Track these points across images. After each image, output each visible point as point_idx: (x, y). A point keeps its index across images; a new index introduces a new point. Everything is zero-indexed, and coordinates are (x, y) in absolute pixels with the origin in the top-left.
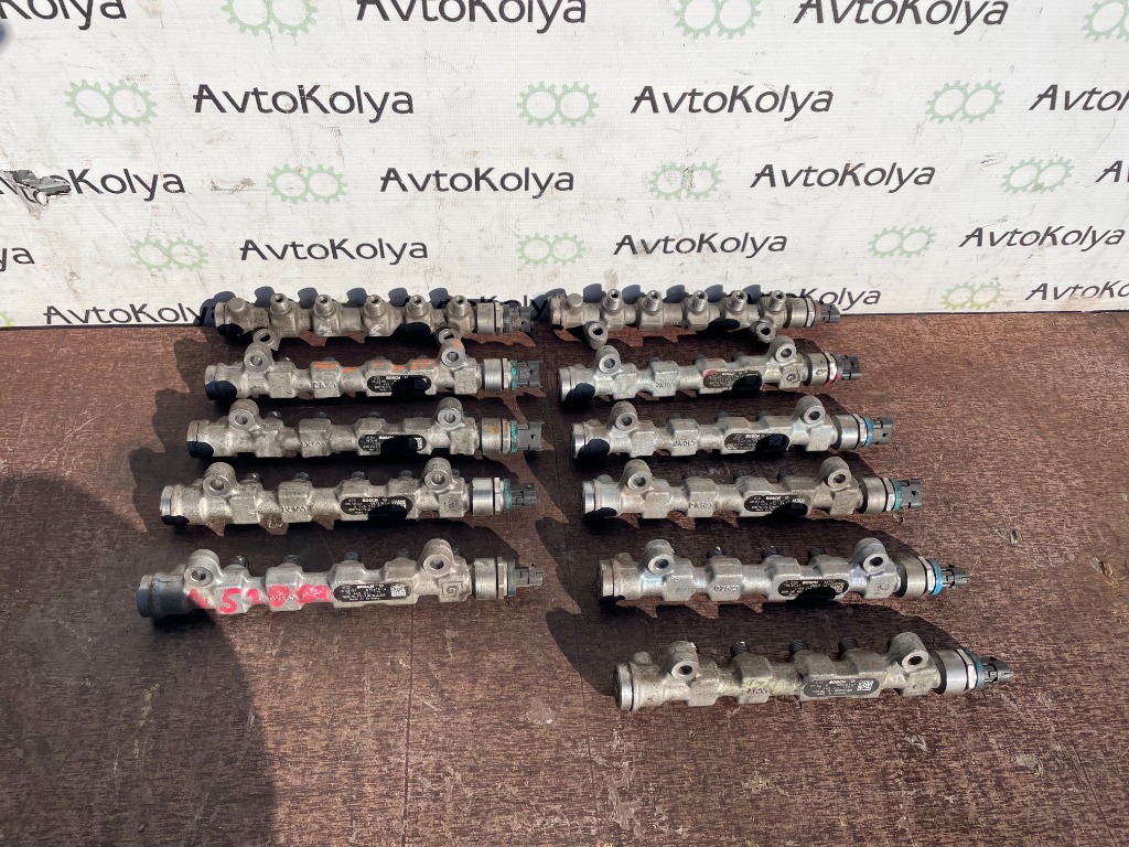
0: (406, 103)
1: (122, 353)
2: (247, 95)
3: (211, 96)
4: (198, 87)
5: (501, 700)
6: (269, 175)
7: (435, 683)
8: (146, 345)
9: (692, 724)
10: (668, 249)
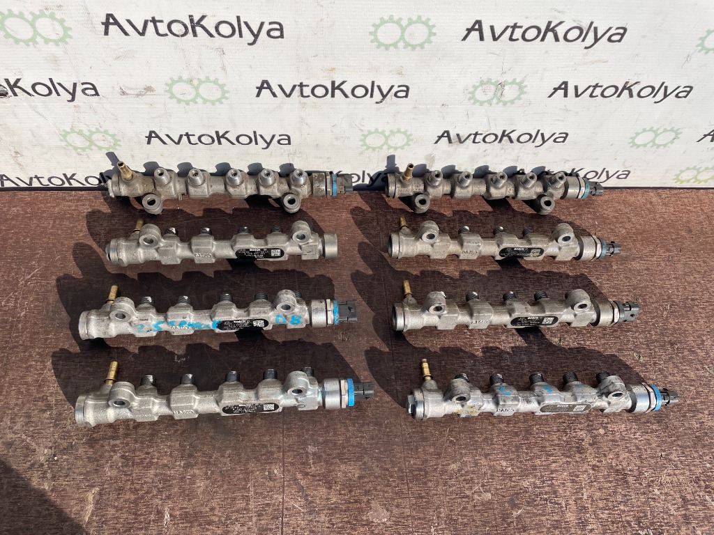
0: (278, 31)
1: (59, 213)
2: (146, 23)
3: (116, 23)
4: (105, 15)
5: (350, 503)
6: (166, 84)
7: (301, 489)
8: (77, 206)
9: (489, 522)
10: (476, 141)
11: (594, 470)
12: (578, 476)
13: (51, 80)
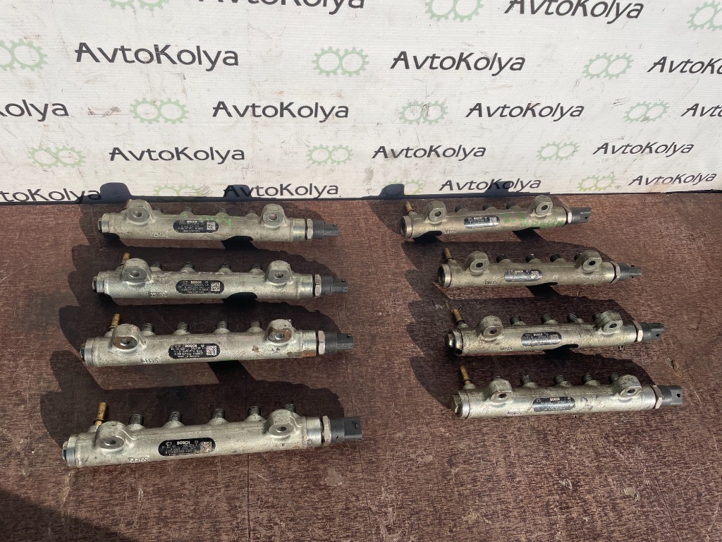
0: (233, 59)
1: (25, 225)
2: (115, 51)
3: (89, 51)
4: (79, 45)
5: (308, 471)
7: (264, 462)
9: (431, 480)
10: (408, 155)
11: (519, 431)
12: (506, 437)
13: (24, 102)
